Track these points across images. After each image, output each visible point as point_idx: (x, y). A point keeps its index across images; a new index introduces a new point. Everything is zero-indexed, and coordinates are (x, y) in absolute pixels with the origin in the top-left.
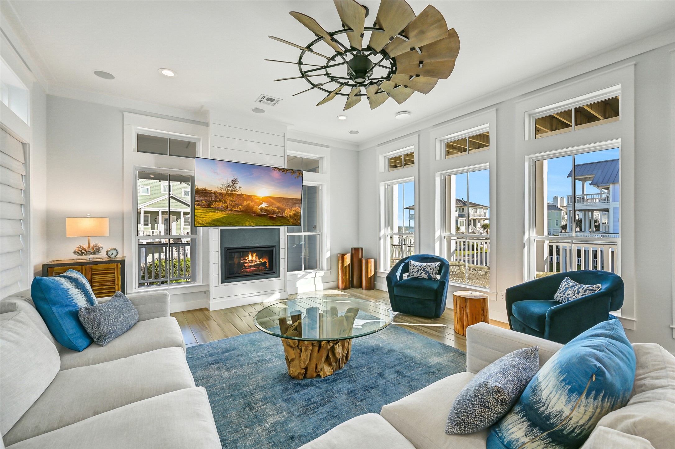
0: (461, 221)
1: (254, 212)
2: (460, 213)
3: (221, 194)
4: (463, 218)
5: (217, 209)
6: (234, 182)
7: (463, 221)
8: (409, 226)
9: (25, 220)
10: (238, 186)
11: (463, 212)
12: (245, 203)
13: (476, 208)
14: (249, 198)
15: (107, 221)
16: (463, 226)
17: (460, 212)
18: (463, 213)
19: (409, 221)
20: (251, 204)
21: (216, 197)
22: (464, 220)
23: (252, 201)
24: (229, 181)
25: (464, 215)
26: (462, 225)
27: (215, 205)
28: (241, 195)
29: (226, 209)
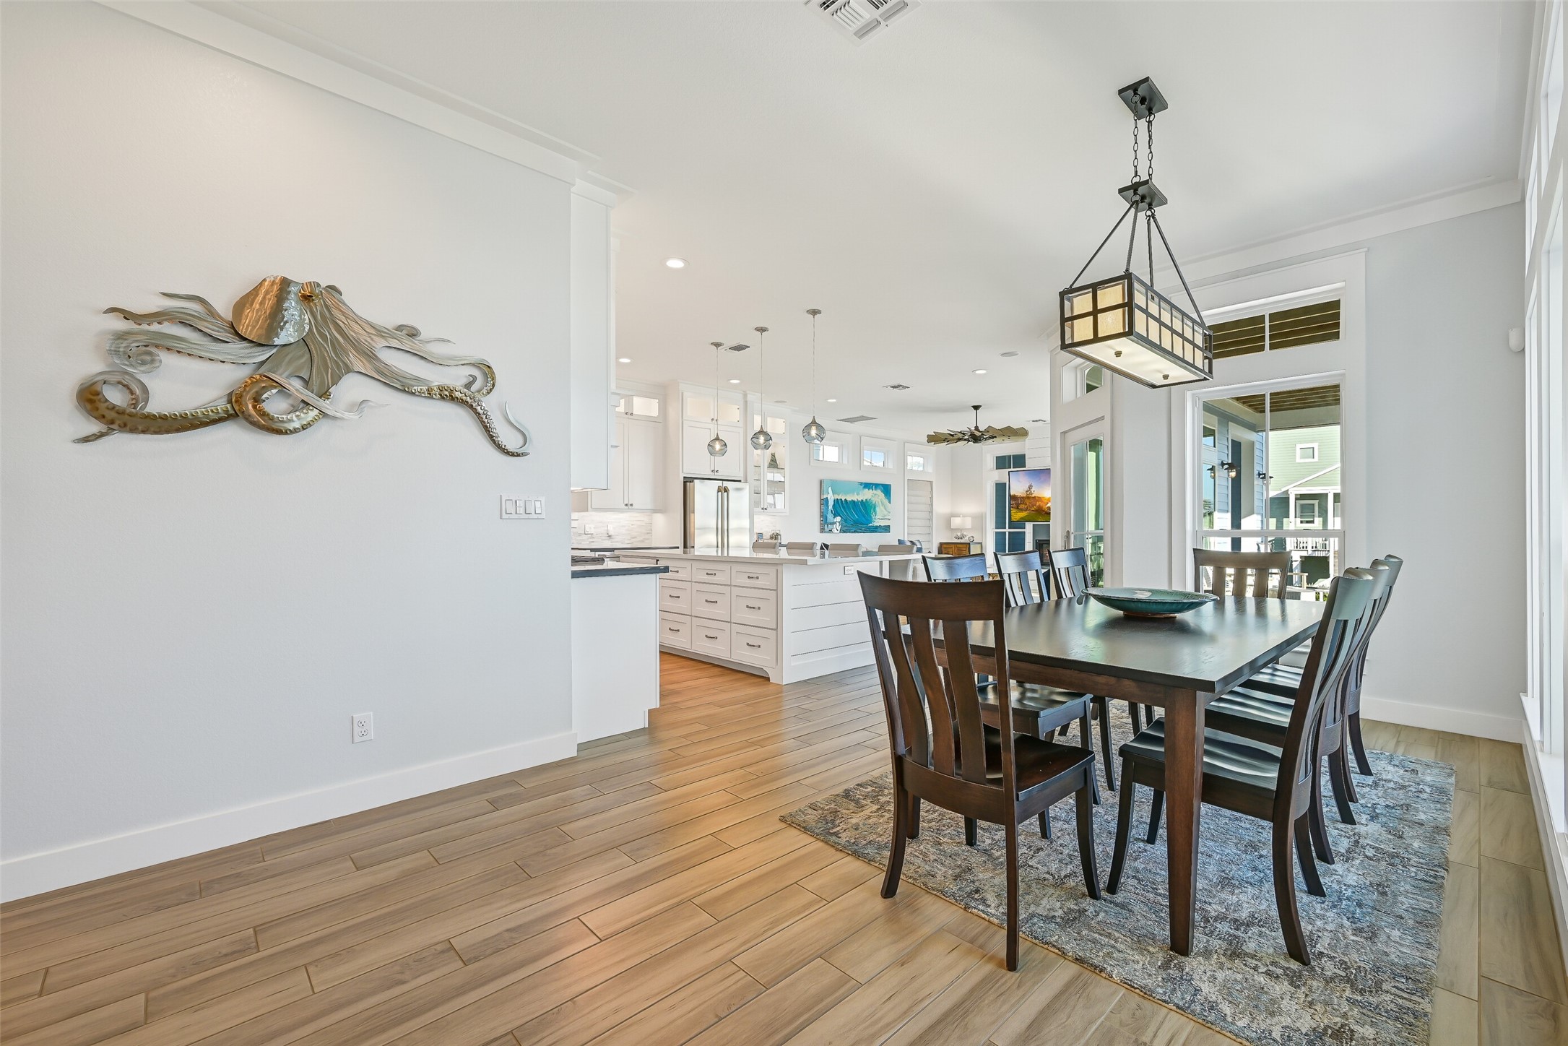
1: (1044, 511)
3: (1023, 498)
5: (1022, 510)
6: (1030, 487)
9: (930, 519)
10: (1032, 490)
12: (1038, 504)
14: (1040, 499)
15: (970, 519)
20: (1041, 504)
21: (1021, 501)
23: (1042, 502)
24: (1027, 488)
27: (1021, 507)
28: (1035, 497)
29: (1026, 510)
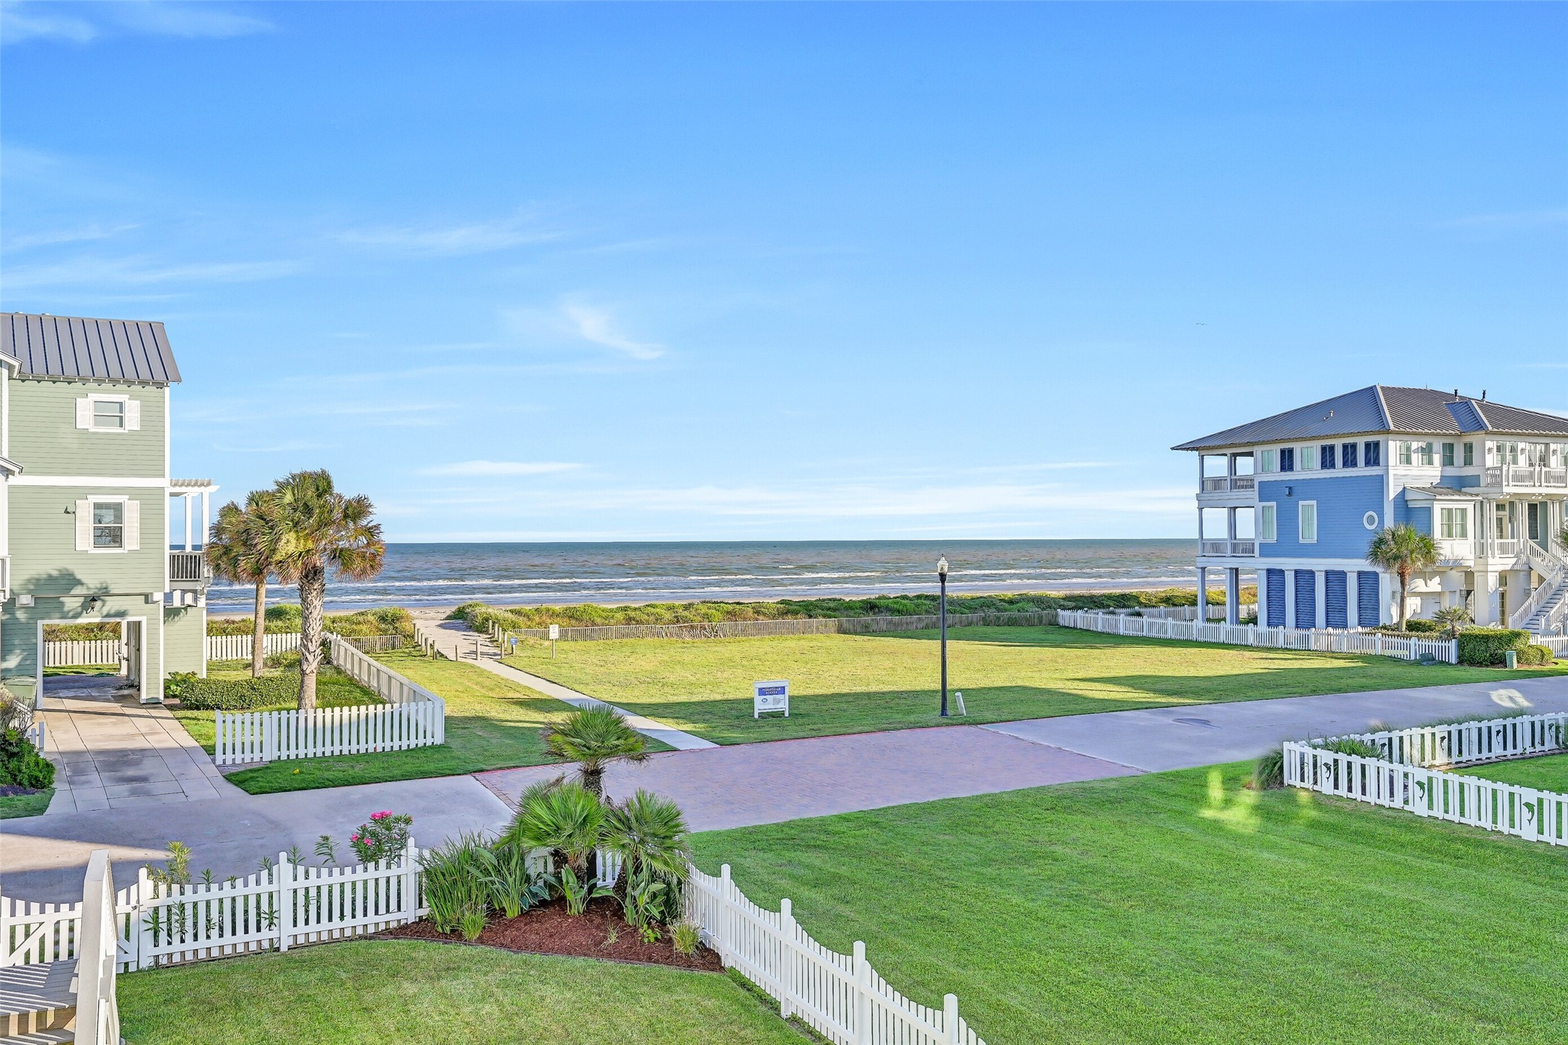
0: (1450, 511)
2: (1451, 471)
4: (1466, 494)
7: (1464, 511)
8: (1197, 536)
11: (1468, 462)
13: (1546, 440)
16: (1464, 534)
17: (1448, 461)
18: (1468, 471)
19: (1201, 509)
22: (1470, 507)
25: (1474, 481)
26: (1456, 529)
